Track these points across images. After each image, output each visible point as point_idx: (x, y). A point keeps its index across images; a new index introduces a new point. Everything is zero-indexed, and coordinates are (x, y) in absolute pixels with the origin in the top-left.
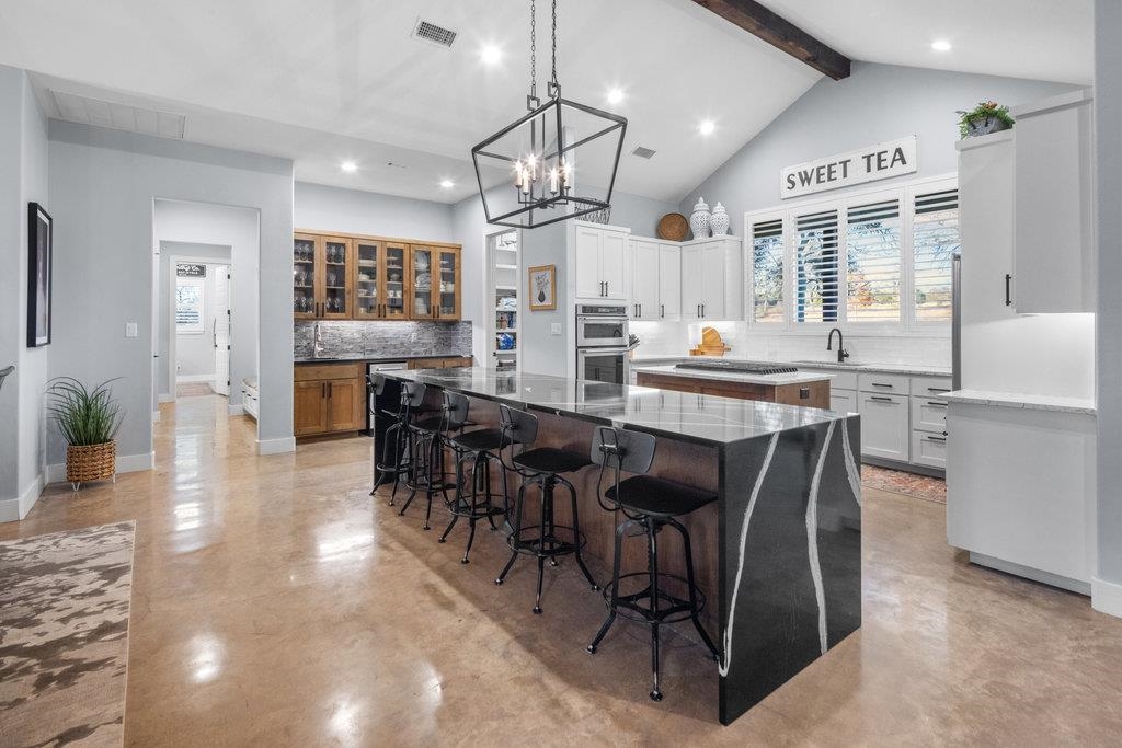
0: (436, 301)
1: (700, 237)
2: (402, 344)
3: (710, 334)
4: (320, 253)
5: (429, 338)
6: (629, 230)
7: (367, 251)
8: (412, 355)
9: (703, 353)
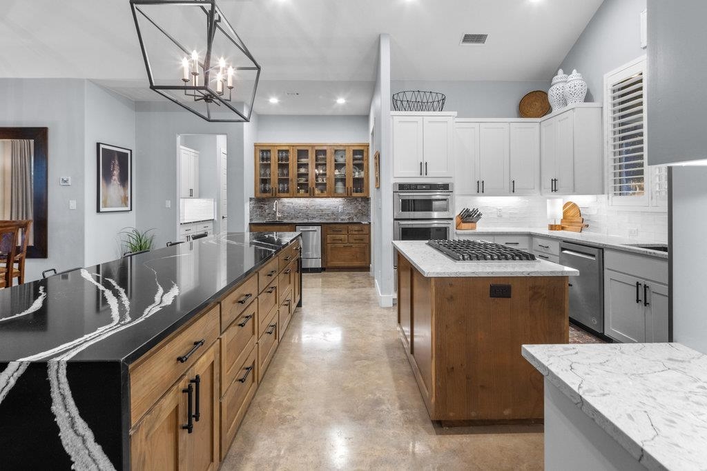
0: (350, 184)
1: (556, 110)
2: (333, 214)
3: (570, 208)
4: (274, 156)
5: (351, 209)
6: (455, 113)
7: (302, 153)
8: (339, 221)
9: (563, 228)
